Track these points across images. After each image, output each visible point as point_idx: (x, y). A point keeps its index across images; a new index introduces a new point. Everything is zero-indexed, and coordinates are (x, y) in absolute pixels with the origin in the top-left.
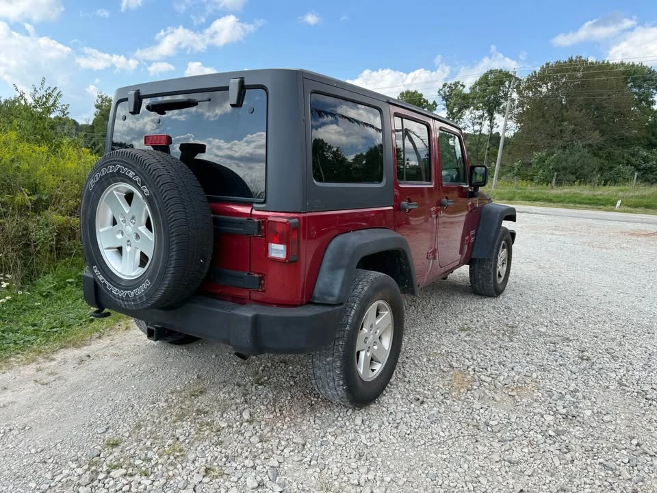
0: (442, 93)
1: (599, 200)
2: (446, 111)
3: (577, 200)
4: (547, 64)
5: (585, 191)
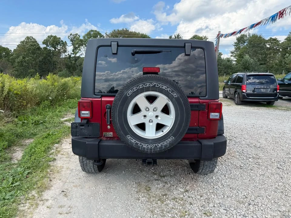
0: (70, 38)
2: (72, 46)
4: (114, 30)
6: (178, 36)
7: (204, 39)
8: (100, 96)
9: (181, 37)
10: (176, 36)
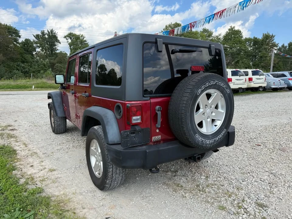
1: (21, 86)
3: (11, 87)
5: (12, 82)
6: (52, 31)
7: (82, 37)
8: (149, 98)
9: (55, 33)
10: (49, 31)
